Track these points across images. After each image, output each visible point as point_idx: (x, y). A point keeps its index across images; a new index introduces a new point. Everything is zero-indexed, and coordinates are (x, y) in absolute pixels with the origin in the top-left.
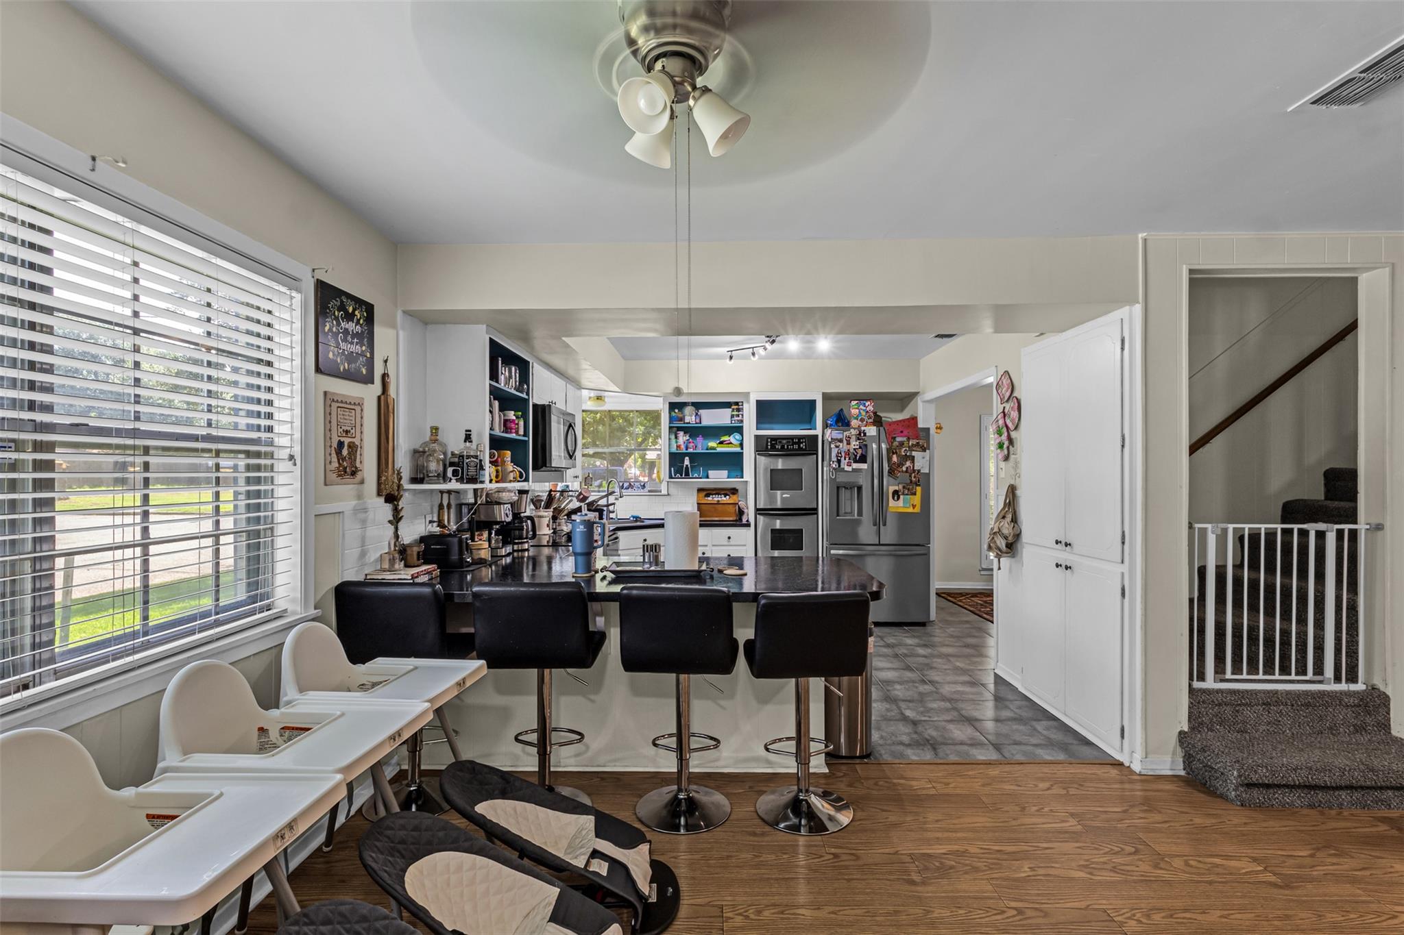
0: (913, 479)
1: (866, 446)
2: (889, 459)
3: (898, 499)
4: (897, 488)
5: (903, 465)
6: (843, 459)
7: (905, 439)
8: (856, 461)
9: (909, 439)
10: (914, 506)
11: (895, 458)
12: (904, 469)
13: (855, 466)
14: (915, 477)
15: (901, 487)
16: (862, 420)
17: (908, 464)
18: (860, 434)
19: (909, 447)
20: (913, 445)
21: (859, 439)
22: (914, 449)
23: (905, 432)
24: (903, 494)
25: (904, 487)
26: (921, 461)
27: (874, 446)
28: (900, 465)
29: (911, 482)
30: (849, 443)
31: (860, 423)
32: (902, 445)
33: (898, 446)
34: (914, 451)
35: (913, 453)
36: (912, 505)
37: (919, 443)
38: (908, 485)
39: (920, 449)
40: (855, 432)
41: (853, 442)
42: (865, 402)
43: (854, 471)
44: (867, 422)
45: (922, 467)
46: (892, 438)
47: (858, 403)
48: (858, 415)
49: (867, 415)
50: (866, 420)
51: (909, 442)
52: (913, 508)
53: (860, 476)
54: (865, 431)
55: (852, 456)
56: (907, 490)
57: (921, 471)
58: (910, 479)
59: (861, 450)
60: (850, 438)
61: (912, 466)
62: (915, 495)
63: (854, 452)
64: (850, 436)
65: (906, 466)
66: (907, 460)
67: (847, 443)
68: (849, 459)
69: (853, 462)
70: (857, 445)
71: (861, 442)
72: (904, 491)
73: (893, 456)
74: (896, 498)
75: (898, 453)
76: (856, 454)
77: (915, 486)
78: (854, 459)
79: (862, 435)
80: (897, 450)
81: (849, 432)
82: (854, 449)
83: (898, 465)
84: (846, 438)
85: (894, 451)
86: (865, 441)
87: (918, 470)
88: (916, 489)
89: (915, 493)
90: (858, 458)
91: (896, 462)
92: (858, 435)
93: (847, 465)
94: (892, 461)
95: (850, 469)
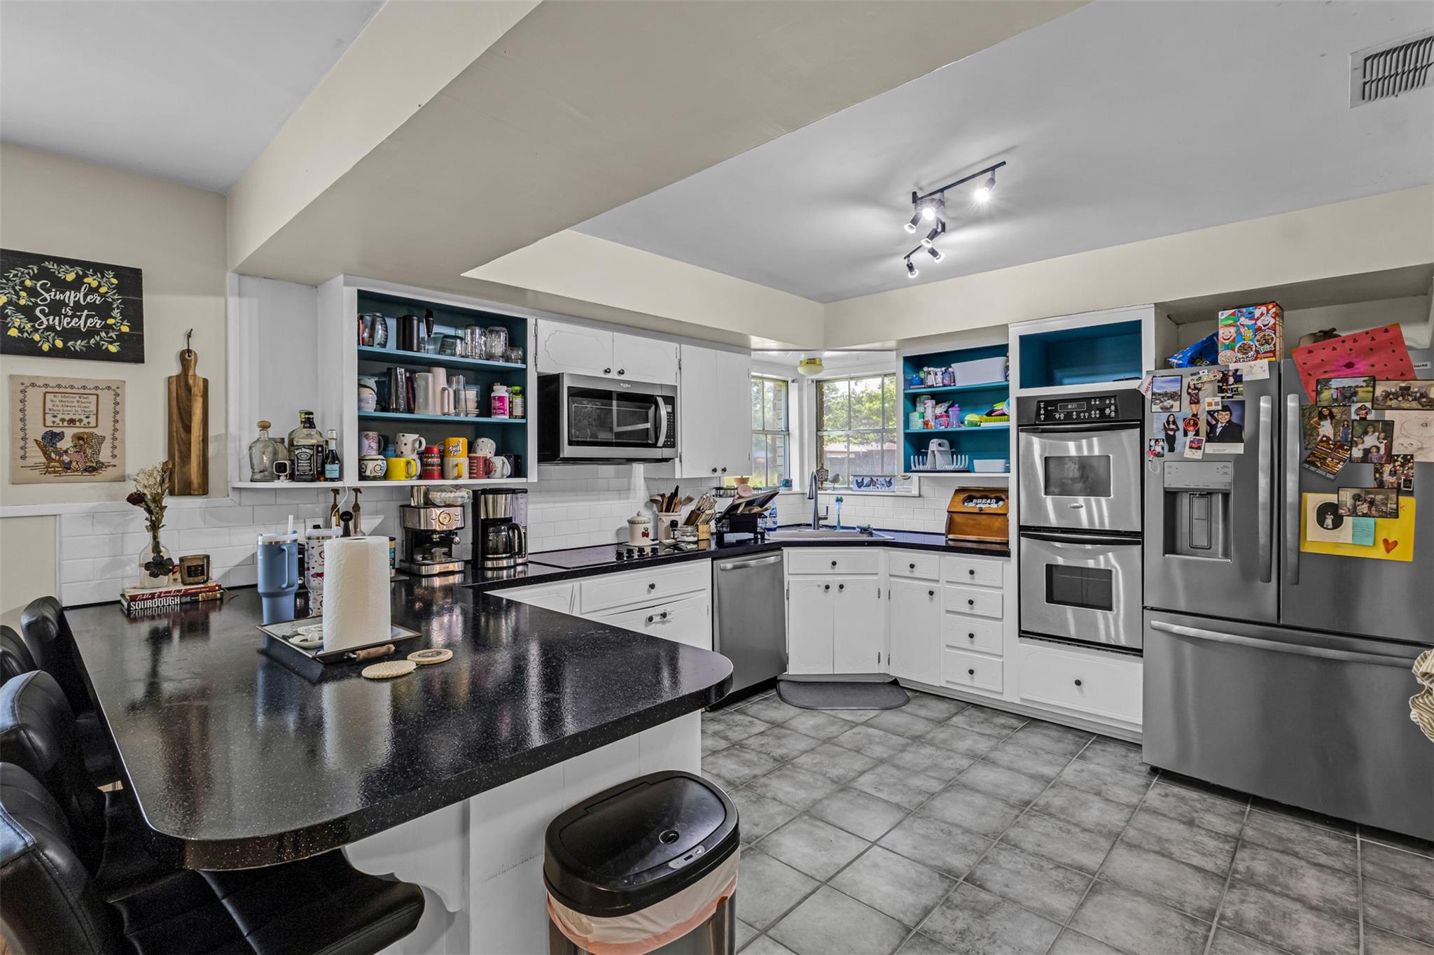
0: (1387, 478)
1: (1242, 403)
2: (1307, 432)
3: (1338, 523)
4: (1332, 498)
5: (1353, 444)
6: (1179, 434)
7: (1360, 381)
8: (1211, 438)
10: (1389, 546)
11: (1326, 429)
12: (1357, 453)
13: (1211, 448)
14: (1393, 473)
16: (1244, 349)
17: (1370, 441)
18: (1224, 379)
20: (1387, 395)
21: (1221, 390)
22: (1394, 403)
23: (1361, 366)
24: (1354, 513)
25: (1357, 498)
26: (1415, 434)
27: (1265, 404)
28: (1344, 444)
29: (1381, 484)
30: (1195, 401)
31: (1240, 355)
32: (1350, 398)
33: (1336, 400)
34: (1390, 408)
35: (1389, 415)
36: (1386, 541)
37: (1408, 388)
38: (1368, 493)
39: (1415, 404)
40: (1211, 376)
41: (1207, 397)
42: (1251, 309)
43: (1208, 459)
44: (1257, 352)
45: (1421, 449)
46: (1318, 382)
47: (1233, 314)
48: (1234, 340)
49: (1258, 337)
50: (1254, 349)
51: (1374, 387)
52: (1388, 551)
53: (1226, 470)
54: (1238, 373)
55: (1203, 428)
56: (1365, 506)
57: (1416, 459)
58: (1376, 479)
59: (1228, 413)
60: (1199, 389)
61: (1382, 447)
62: (1397, 517)
63: (1210, 418)
64: (1199, 386)
65: (1361, 447)
66: (1366, 433)
67: (1191, 399)
68: (1197, 434)
69: (1204, 439)
70: (1217, 404)
71: (1228, 397)
72: (1355, 507)
73: (1322, 423)
74: (1329, 521)
75: (1338, 417)
76: (1214, 422)
77: (1394, 496)
78: (1208, 434)
79: (1231, 380)
80: (1334, 410)
81: (1195, 377)
82: (1209, 412)
83: (1339, 446)
84: (1190, 391)
85: (1326, 412)
86: (1238, 394)
87: (1405, 456)
88: (1397, 503)
89: (1395, 514)
90: (1218, 430)
91: (1332, 437)
92: (1219, 381)
93: (1191, 447)
94: (1318, 435)
95: (1198, 455)
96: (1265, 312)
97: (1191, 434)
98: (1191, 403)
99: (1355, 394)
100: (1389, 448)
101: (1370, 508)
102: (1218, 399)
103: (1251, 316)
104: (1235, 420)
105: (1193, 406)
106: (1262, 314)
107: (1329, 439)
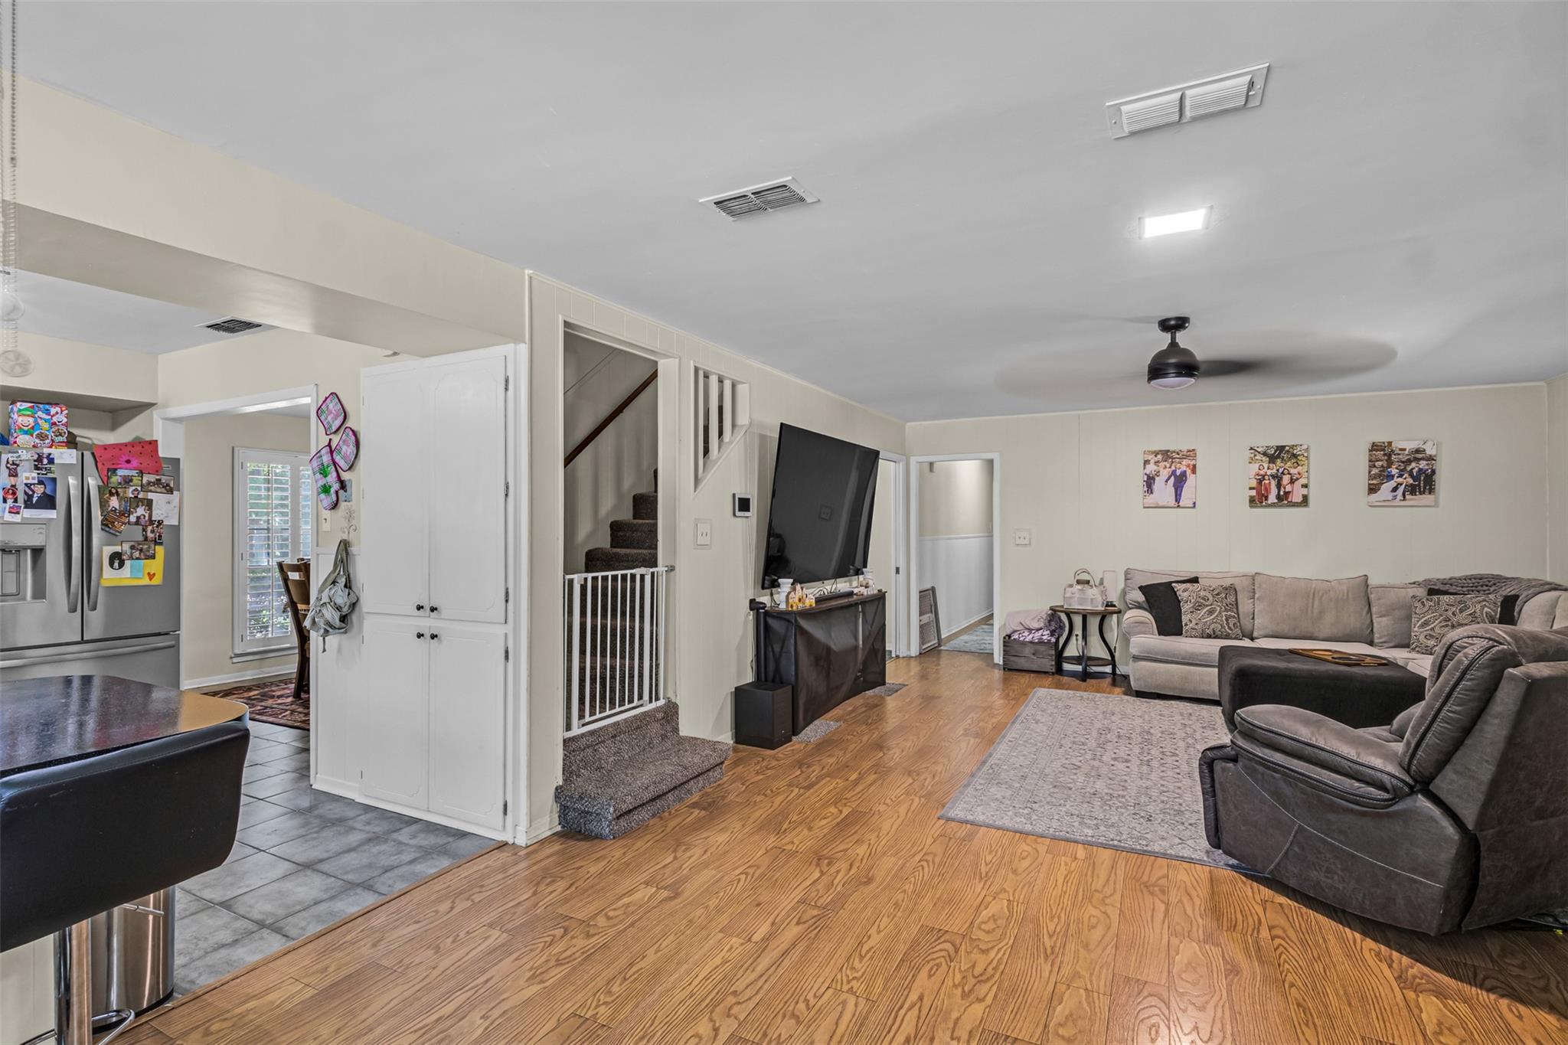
0: (150, 535)
1: (54, 480)
2: (103, 504)
3: (121, 565)
4: (118, 549)
5: (130, 513)
7: (134, 473)
8: (29, 504)
9: (141, 473)
10: (151, 576)
11: (114, 502)
12: (133, 518)
13: (28, 513)
14: (153, 531)
15: (126, 547)
16: (43, 437)
17: (141, 511)
18: (40, 459)
19: (142, 486)
20: (149, 483)
21: (37, 468)
22: (152, 488)
23: (135, 463)
24: (131, 558)
25: (132, 547)
26: (163, 507)
27: (73, 481)
28: (125, 513)
29: (146, 539)
30: (15, 474)
31: (37, 441)
32: (128, 483)
33: (120, 484)
34: (151, 491)
35: (150, 496)
36: (149, 574)
37: (160, 480)
38: (139, 544)
39: (163, 490)
40: (29, 457)
41: (25, 471)
42: (47, 407)
43: (25, 522)
44: (53, 441)
45: (166, 517)
46: (108, 470)
47: (32, 407)
48: (33, 428)
49: (53, 430)
50: (50, 438)
51: (142, 477)
52: (151, 579)
53: (41, 530)
54: (51, 457)
55: (21, 497)
56: (138, 552)
57: (164, 523)
58: (143, 535)
59: (43, 486)
60: (18, 465)
61: (147, 515)
62: (154, 558)
63: (27, 490)
64: (17, 462)
65: (135, 515)
66: (138, 506)
67: (10, 472)
68: (16, 501)
69: (23, 506)
70: (33, 478)
71: (43, 474)
72: (132, 554)
73: (112, 498)
74: (116, 565)
75: (121, 495)
76: (31, 493)
77: (153, 546)
78: (25, 502)
79: (45, 461)
80: (119, 490)
81: (15, 455)
82: (26, 484)
83: (122, 514)
84: (9, 465)
85: (114, 491)
86: (51, 473)
87: (159, 521)
88: (155, 550)
89: (153, 557)
90: (35, 500)
91: (118, 508)
92: (35, 461)
93: (10, 512)
94: (109, 506)
95: (17, 518)
96: (59, 411)
97: (10, 502)
98: (9, 476)
99: (131, 480)
100: (150, 516)
101: (140, 554)
102: (36, 475)
103: (48, 412)
104: (48, 492)
105: (12, 478)
106: (57, 413)
107: (116, 509)
